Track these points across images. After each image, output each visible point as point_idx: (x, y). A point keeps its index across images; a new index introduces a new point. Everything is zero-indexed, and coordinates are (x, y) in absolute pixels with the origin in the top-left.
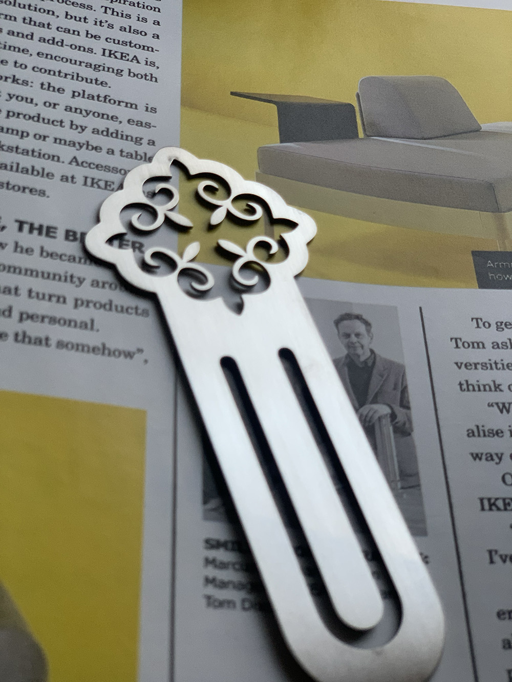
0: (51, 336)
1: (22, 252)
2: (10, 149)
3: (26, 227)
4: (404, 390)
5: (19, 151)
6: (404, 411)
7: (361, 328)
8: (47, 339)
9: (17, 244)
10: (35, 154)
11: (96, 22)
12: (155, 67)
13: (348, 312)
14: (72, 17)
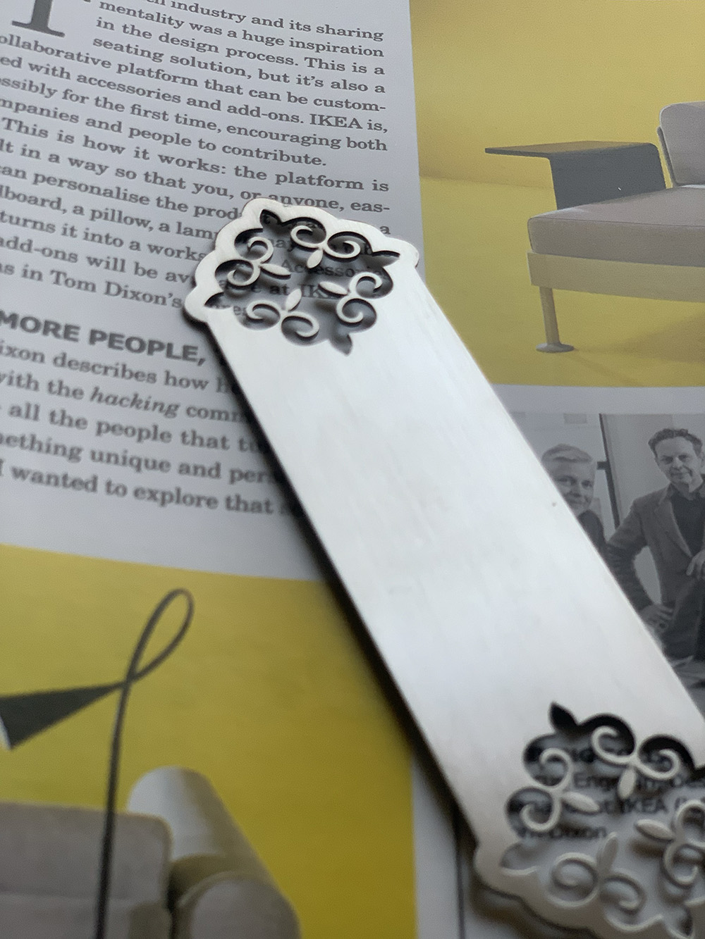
11: (299, 80)
12: (382, 131)
13: (667, 428)
14: (268, 76)
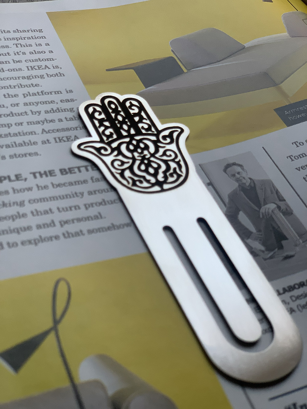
0: (82, 229)
1: (42, 189)
2: (6, 136)
3: (38, 175)
4: (277, 192)
5: (12, 135)
6: (283, 202)
7: (239, 169)
8: (81, 231)
9: (37, 185)
10: (21, 134)
11: (15, 53)
12: (60, 69)
